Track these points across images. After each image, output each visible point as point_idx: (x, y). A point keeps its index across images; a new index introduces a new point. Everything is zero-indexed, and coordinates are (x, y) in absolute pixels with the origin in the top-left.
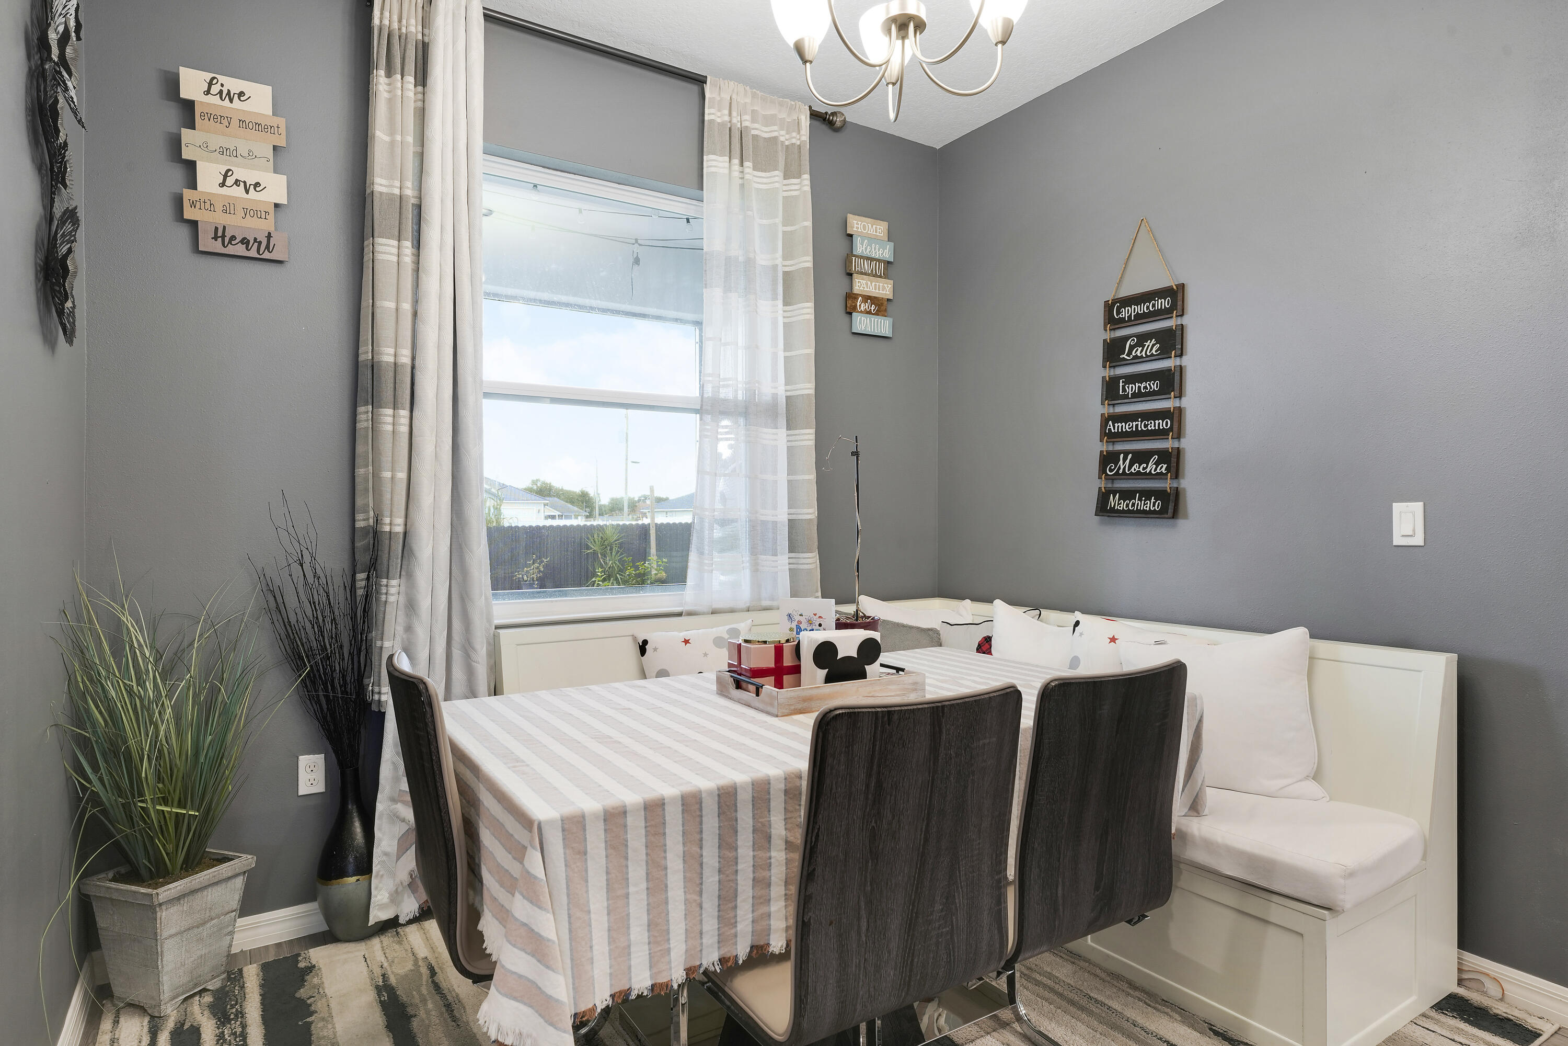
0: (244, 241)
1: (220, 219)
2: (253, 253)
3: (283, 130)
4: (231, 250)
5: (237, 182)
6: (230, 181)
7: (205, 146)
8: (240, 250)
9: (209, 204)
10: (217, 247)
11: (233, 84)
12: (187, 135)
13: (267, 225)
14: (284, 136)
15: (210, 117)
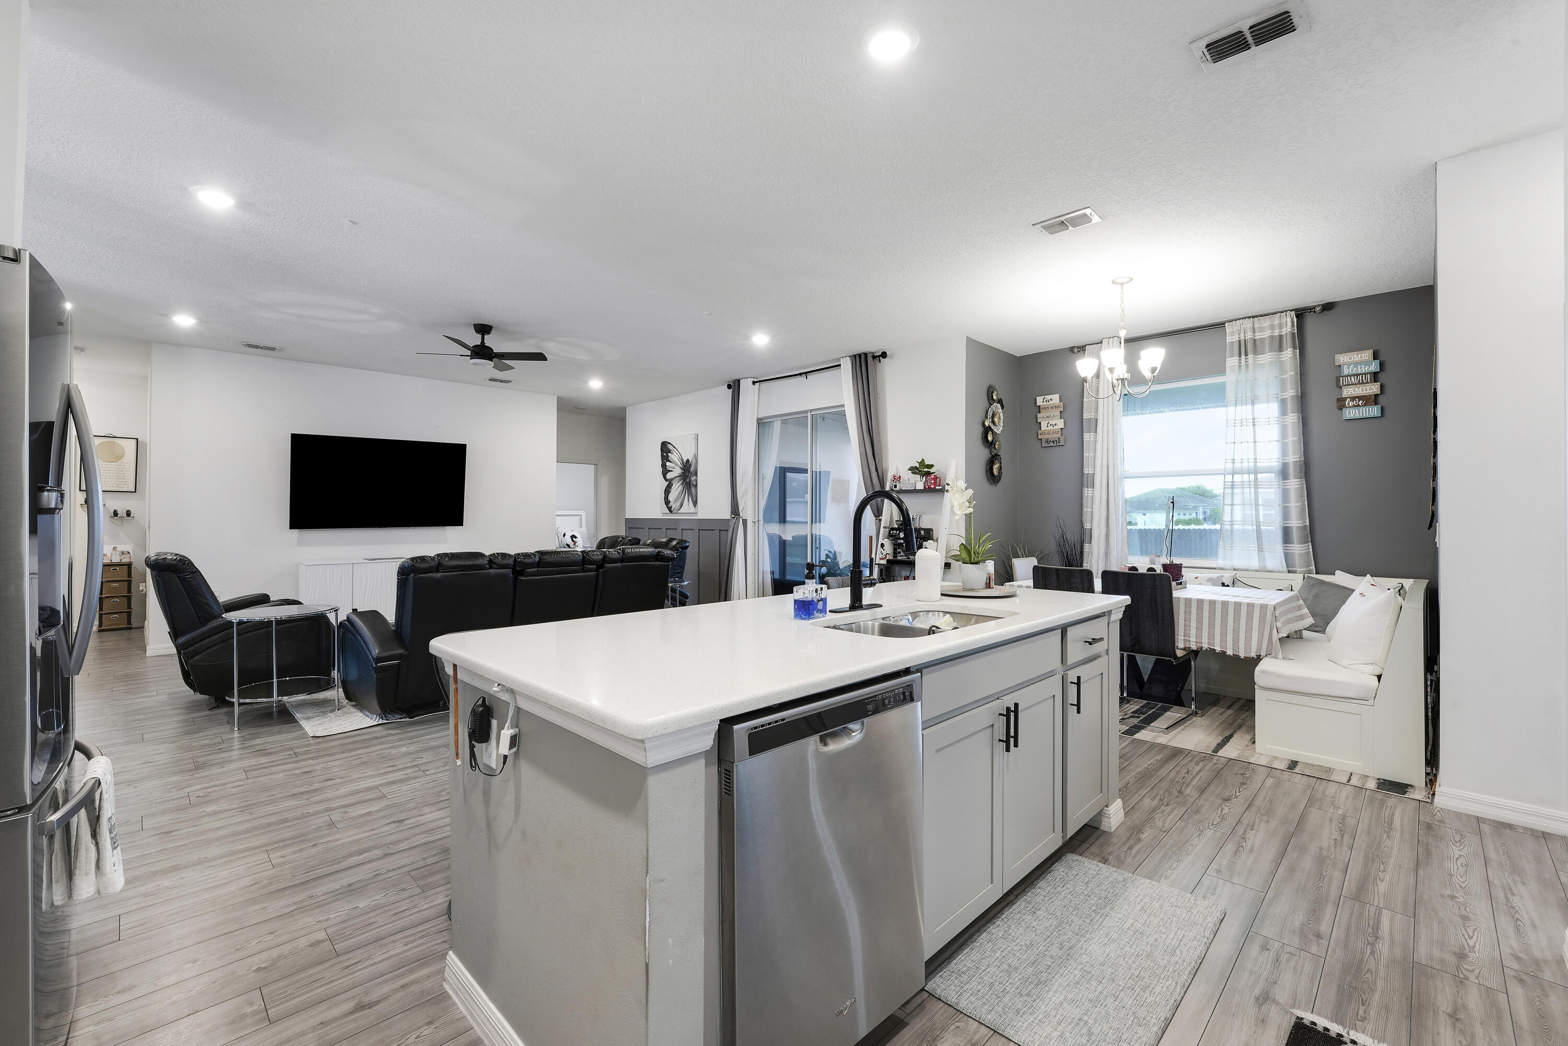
0: (1053, 442)
1: (1047, 436)
2: (1055, 445)
3: (1062, 406)
4: (1050, 445)
5: (1051, 425)
6: (1049, 425)
7: (1043, 417)
8: (1052, 444)
9: (1044, 433)
10: (1046, 445)
11: (1048, 397)
12: (1039, 415)
13: (1059, 435)
14: (1062, 408)
15: (1045, 408)
